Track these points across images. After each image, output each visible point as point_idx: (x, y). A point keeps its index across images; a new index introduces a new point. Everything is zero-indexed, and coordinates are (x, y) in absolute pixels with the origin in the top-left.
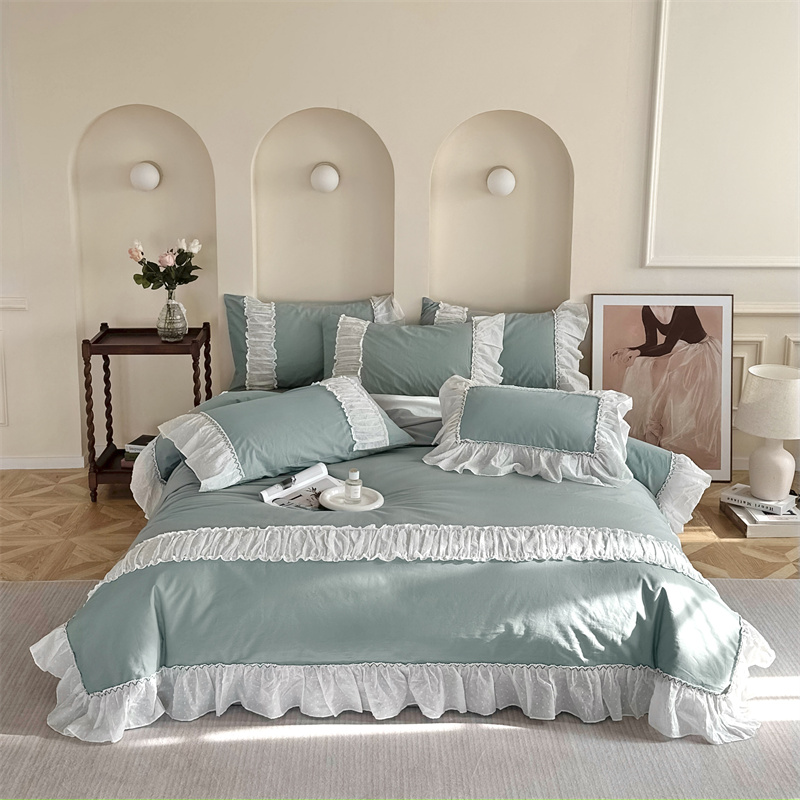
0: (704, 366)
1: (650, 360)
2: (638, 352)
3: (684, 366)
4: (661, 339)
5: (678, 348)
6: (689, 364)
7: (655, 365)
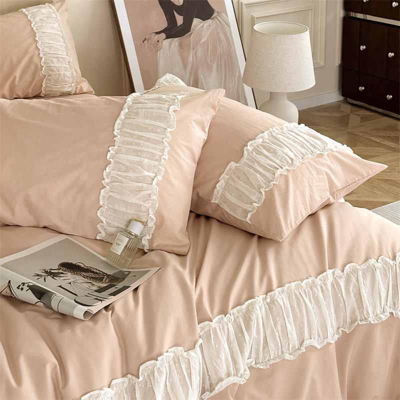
0: (219, 39)
1: (176, 41)
2: (163, 35)
3: (205, 42)
4: (180, 20)
5: (196, 26)
6: (207, 39)
7: (180, 45)
